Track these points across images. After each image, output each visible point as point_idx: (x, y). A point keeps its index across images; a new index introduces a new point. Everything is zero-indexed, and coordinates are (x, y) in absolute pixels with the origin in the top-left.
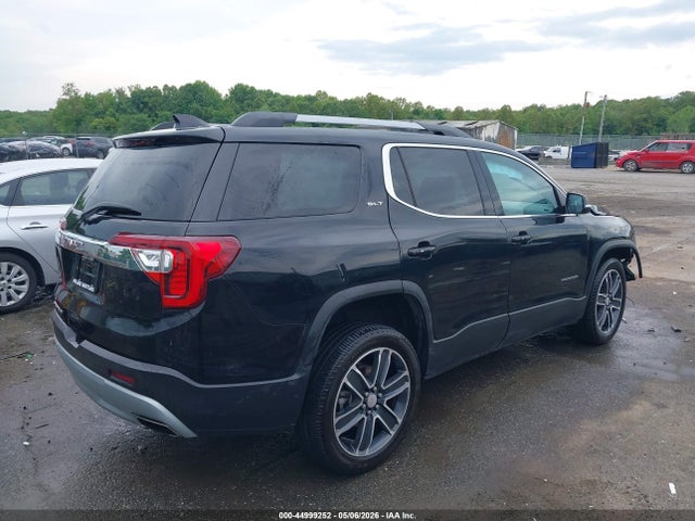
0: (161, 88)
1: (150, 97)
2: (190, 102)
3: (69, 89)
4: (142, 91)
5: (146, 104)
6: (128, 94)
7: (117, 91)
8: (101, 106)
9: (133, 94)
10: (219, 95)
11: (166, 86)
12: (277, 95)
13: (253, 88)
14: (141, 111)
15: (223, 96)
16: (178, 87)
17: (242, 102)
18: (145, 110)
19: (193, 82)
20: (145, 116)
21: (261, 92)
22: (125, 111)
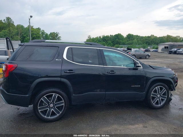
0: (109, 36)
1: (106, 38)
2: (116, 39)
3: (89, 37)
4: (105, 37)
5: (105, 40)
6: (102, 37)
7: (99, 37)
8: (95, 41)
9: (103, 37)
10: (123, 37)
11: (111, 35)
12: (139, 36)
13: (133, 35)
14: (104, 41)
15: (125, 37)
16: (113, 35)
17: (129, 38)
18: (105, 41)
19: (117, 34)
20: (104, 43)
21: (135, 36)
22: (100, 42)
